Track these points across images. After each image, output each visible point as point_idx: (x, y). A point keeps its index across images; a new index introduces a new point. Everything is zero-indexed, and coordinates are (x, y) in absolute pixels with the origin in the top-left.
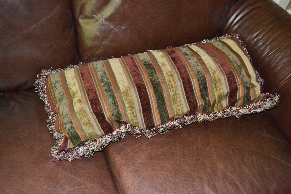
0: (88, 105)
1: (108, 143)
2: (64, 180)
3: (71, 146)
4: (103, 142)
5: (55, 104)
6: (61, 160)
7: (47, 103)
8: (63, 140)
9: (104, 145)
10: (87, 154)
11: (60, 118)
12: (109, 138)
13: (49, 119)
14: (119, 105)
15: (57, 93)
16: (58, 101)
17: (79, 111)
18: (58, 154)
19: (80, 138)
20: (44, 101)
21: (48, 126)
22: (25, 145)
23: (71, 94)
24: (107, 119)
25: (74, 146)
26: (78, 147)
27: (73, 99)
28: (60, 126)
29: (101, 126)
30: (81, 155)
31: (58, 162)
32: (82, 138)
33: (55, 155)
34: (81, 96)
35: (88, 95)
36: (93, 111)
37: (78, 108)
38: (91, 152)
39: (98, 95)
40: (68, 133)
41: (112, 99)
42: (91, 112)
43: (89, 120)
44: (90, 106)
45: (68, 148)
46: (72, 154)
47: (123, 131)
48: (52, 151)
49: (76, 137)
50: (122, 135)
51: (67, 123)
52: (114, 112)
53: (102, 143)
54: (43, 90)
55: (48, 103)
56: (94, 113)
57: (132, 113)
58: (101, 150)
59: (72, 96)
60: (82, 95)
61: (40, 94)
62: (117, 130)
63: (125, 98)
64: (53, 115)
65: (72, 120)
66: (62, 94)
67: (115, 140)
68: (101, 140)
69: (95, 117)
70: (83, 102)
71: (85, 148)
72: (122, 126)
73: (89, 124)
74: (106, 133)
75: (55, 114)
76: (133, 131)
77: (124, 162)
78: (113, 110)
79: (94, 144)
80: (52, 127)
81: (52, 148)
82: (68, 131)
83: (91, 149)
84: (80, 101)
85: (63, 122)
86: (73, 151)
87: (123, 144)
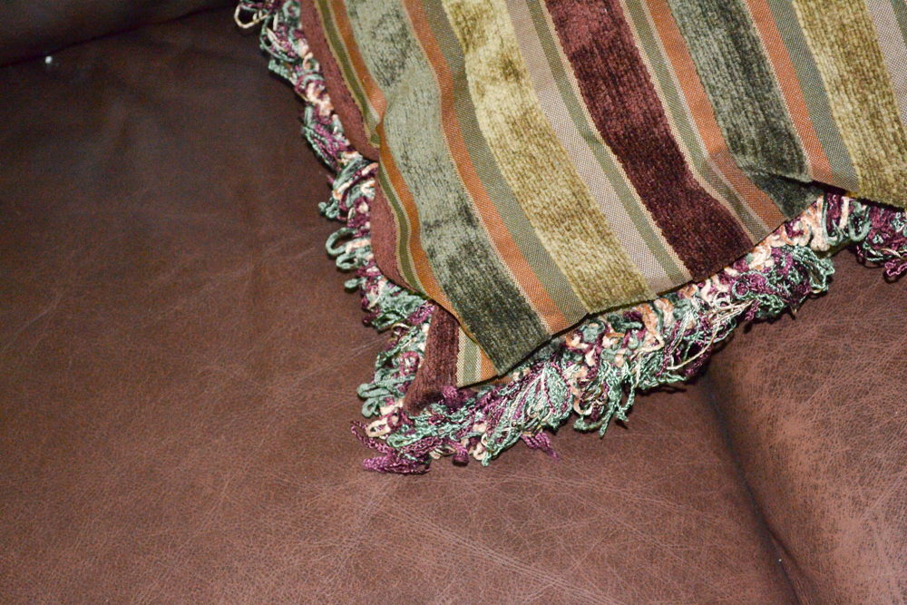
0: (565, 89)
1: (719, 333)
2: (455, 590)
3: (478, 367)
4: (685, 325)
5: (358, 102)
6: (427, 457)
7: (311, 96)
8: (426, 327)
9: (696, 348)
10: (588, 412)
11: (393, 190)
12: (728, 299)
13: (337, 196)
14: (773, 70)
15: (367, 27)
16: (374, 77)
17: (508, 137)
18: (403, 421)
19: (532, 316)
20: (294, 82)
21: (329, 243)
22: (203, 374)
23: (452, 23)
24: (696, 175)
25: (498, 366)
26: (526, 370)
27: (467, 57)
28: (398, 240)
29: (660, 224)
30: (551, 419)
31: (406, 474)
32: (548, 313)
33: (388, 429)
34: (517, 30)
35: (561, 23)
36: (601, 126)
37: (499, 118)
38: (613, 395)
39: (628, 17)
40: (448, 290)
41: (721, 33)
42: (589, 138)
43: (579, 193)
44: (580, 99)
45: (461, 382)
46: (494, 420)
47: (814, 244)
48: (370, 401)
49: (506, 311)
50: (816, 273)
51: (437, 224)
52: (740, 120)
53: (682, 333)
54: (287, 14)
55: (321, 96)
56: (609, 143)
57: (866, 114)
58: (677, 378)
59: (459, 36)
60: (518, 24)
61: (269, 43)
62: (774, 241)
63: (812, 14)
64: (356, 169)
65: (471, 199)
66: (393, 28)
67: (765, 308)
68: (668, 317)
69: (619, 166)
70: (527, 75)
71: (573, 372)
72: (810, 211)
73: (577, 215)
74: (701, 269)
75: (368, 161)
76: (886, 240)
77: (841, 448)
78: (735, 110)
79: (625, 345)
80: (353, 251)
81: (365, 386)
82: (447, 272)
83: (609, 376)
84: (510, 70)
85: (414, 214)
86: (494, 397)
87: (826, 329)
